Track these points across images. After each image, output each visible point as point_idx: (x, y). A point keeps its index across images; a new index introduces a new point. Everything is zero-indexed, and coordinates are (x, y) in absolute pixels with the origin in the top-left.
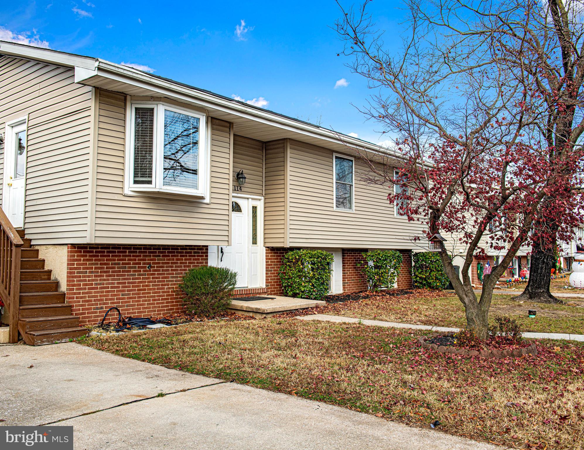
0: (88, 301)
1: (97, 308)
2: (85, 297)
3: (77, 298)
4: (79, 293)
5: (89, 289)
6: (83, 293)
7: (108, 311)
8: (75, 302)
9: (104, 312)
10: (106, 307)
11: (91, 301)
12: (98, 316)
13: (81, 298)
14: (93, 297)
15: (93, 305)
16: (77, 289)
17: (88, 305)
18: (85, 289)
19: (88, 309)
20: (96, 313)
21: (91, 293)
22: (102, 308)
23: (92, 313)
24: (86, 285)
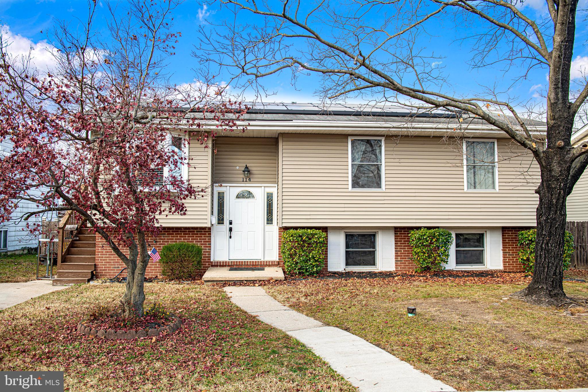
0: (108, 262)
1: (115, 267)
2: (106, 260)
3: (101, 260)
4: (103, 257)
5: (109, 255)
6: (105, 257)
7: (123, 270)
8: (100, 262)
9: (120, 270)
10: (121, 267)
11: (111, 262)
12: (116, 273)
13: (104, 260)
14: (112, 260)
15: (112, 265)
16: (101, 255)
17: (109, 265)
18: (107, 255)
19: (108, 267)
20: (114, 270)
21: (111, 257)
22: (118, 267)
23: (112, 270)
24: (107, 252)
